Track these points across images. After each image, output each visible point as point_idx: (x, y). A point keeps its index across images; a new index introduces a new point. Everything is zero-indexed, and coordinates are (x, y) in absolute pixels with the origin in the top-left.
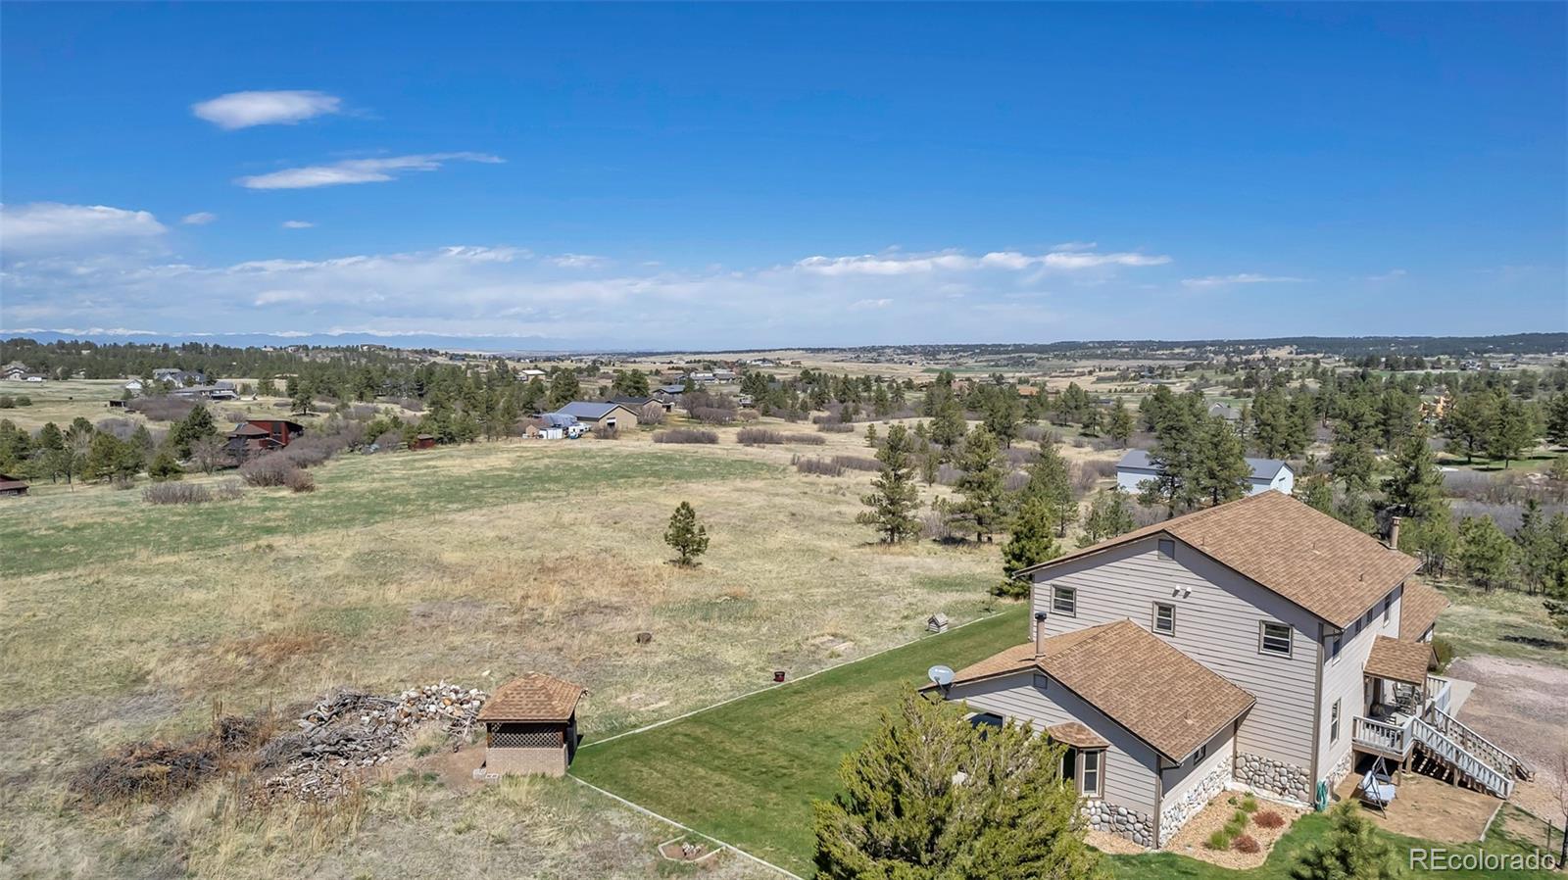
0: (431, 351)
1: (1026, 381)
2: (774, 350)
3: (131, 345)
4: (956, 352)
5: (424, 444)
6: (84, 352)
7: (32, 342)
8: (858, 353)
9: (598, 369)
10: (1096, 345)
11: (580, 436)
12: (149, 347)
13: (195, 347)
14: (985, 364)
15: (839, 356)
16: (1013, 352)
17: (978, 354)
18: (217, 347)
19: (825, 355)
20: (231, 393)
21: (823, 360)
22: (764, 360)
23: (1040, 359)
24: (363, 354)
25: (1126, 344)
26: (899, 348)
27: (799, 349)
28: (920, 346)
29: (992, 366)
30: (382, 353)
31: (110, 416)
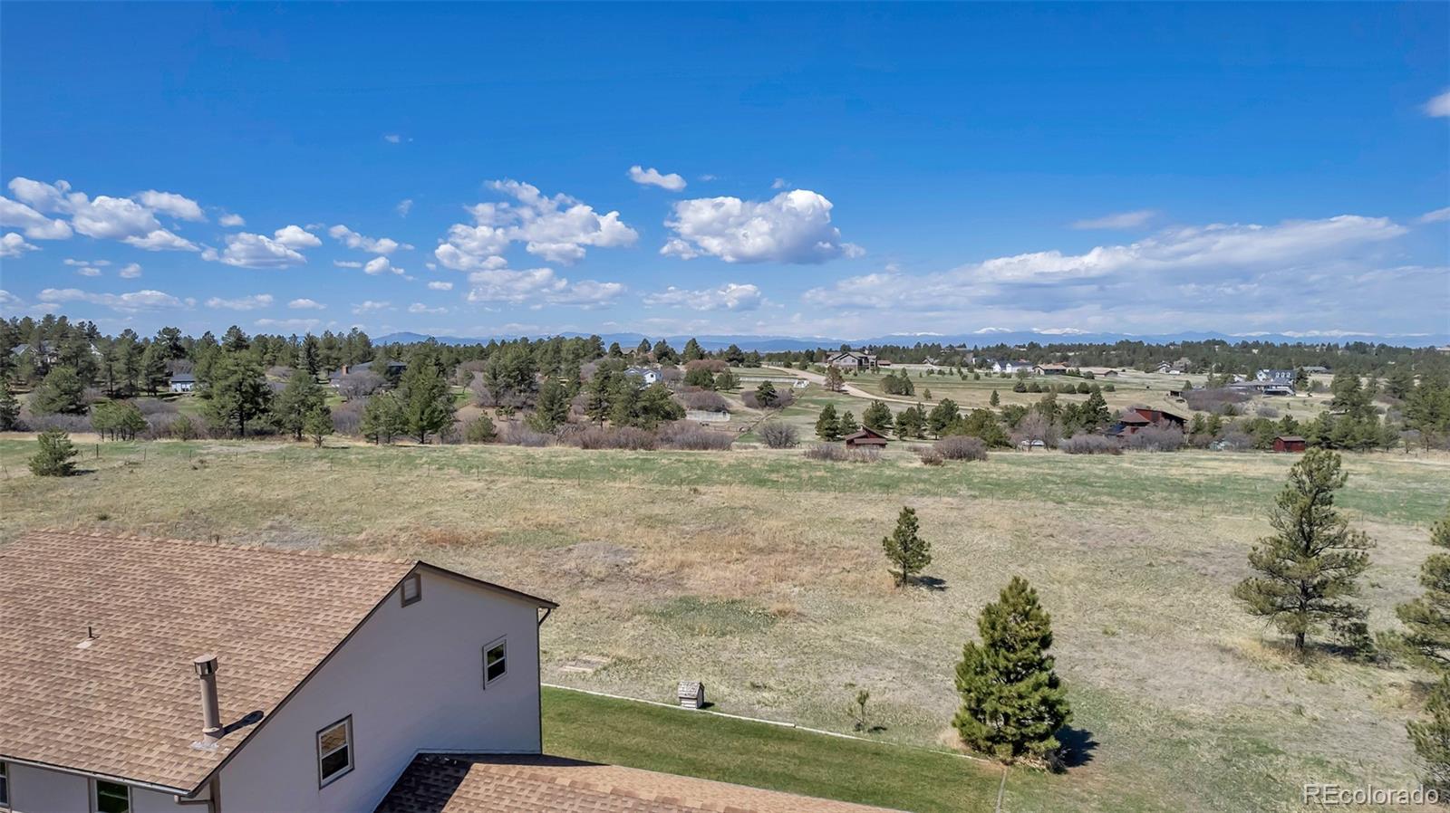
3: (1299, 345)
6: (1256, 351)
20: (1287, 389)
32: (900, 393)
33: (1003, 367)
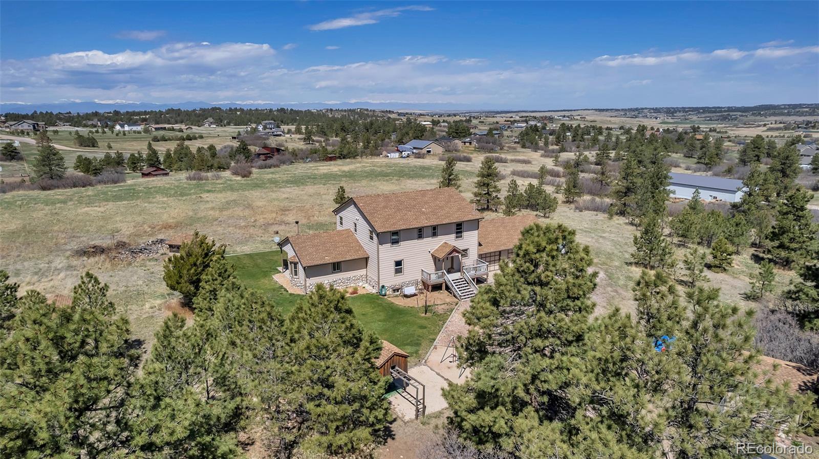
0: (390, 111)
1: (715, 130)
2: (577, 110)
3: (257, 110)
4: (687, 112)
5: (331, 159)
6: (238, 113)
7: (219, 109)
8: (625, 112)
9: (471, 121)
10: (787, 107)
11: (408, 157)
12: (264, 110)
13: (282, 110)
14: (703, 119)
15: (614, 114)
16: (725, 111)
17: (702, 113)
18: (292, 110)
19: (607, 113)
20: (281, 133)
21: (605, 116)
22: (564, 116)
23: (742, 116)
24: (357, 113)
25: (808, 106)
26: (653, 109)
27: (592, 109)
28: (665, 108)
29: (708, 120)
30: (366, 112)
31: (231, 144)
32: (89, 146)
33: (122, 126)
